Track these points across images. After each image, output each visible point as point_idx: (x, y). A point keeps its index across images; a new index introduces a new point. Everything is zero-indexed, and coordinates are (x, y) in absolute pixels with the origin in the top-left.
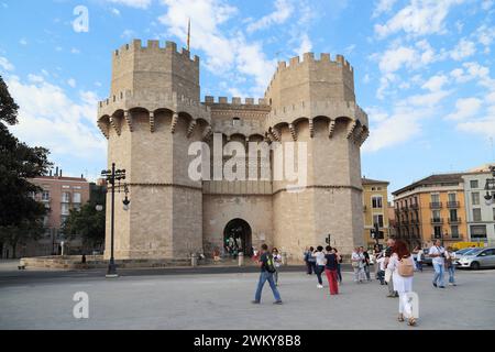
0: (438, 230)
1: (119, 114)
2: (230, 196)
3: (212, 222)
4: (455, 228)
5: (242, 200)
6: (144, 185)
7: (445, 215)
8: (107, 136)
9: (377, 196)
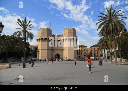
0: (95, 55)
1: (39, 39)
2: (56, 50)
3: (53, 54)
4: (98, 54)
5: (58, 51)
6: (43, 49)
7: (96, 52)
8: (38, 41)
9: (85, 49)
